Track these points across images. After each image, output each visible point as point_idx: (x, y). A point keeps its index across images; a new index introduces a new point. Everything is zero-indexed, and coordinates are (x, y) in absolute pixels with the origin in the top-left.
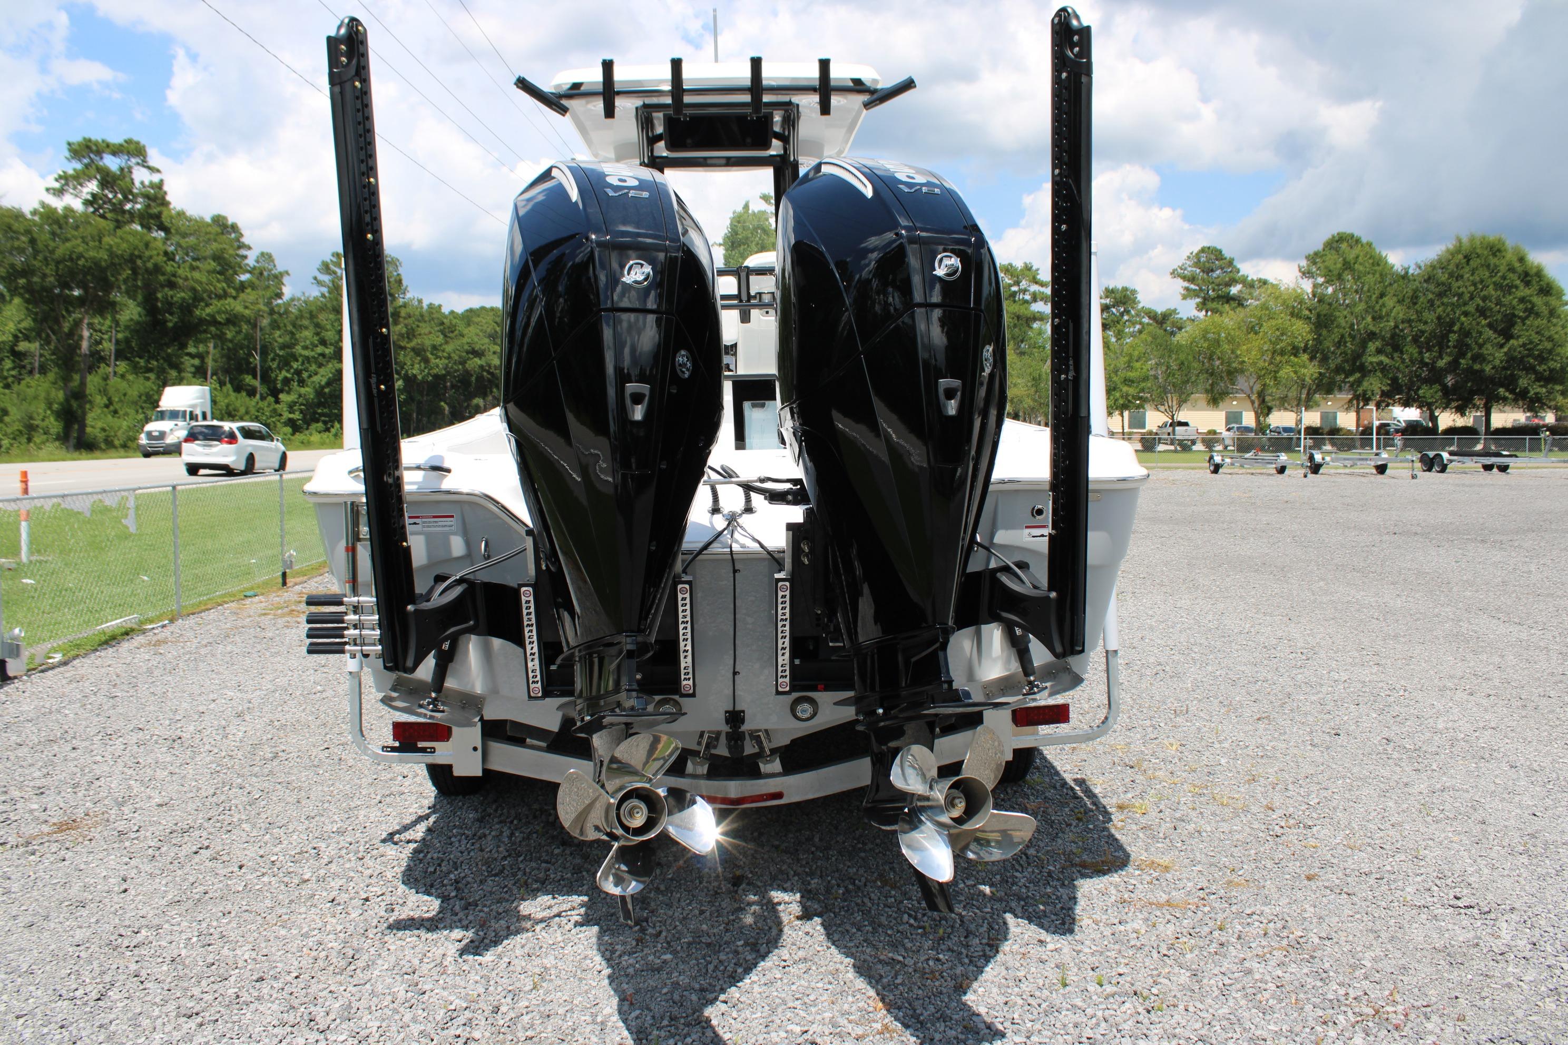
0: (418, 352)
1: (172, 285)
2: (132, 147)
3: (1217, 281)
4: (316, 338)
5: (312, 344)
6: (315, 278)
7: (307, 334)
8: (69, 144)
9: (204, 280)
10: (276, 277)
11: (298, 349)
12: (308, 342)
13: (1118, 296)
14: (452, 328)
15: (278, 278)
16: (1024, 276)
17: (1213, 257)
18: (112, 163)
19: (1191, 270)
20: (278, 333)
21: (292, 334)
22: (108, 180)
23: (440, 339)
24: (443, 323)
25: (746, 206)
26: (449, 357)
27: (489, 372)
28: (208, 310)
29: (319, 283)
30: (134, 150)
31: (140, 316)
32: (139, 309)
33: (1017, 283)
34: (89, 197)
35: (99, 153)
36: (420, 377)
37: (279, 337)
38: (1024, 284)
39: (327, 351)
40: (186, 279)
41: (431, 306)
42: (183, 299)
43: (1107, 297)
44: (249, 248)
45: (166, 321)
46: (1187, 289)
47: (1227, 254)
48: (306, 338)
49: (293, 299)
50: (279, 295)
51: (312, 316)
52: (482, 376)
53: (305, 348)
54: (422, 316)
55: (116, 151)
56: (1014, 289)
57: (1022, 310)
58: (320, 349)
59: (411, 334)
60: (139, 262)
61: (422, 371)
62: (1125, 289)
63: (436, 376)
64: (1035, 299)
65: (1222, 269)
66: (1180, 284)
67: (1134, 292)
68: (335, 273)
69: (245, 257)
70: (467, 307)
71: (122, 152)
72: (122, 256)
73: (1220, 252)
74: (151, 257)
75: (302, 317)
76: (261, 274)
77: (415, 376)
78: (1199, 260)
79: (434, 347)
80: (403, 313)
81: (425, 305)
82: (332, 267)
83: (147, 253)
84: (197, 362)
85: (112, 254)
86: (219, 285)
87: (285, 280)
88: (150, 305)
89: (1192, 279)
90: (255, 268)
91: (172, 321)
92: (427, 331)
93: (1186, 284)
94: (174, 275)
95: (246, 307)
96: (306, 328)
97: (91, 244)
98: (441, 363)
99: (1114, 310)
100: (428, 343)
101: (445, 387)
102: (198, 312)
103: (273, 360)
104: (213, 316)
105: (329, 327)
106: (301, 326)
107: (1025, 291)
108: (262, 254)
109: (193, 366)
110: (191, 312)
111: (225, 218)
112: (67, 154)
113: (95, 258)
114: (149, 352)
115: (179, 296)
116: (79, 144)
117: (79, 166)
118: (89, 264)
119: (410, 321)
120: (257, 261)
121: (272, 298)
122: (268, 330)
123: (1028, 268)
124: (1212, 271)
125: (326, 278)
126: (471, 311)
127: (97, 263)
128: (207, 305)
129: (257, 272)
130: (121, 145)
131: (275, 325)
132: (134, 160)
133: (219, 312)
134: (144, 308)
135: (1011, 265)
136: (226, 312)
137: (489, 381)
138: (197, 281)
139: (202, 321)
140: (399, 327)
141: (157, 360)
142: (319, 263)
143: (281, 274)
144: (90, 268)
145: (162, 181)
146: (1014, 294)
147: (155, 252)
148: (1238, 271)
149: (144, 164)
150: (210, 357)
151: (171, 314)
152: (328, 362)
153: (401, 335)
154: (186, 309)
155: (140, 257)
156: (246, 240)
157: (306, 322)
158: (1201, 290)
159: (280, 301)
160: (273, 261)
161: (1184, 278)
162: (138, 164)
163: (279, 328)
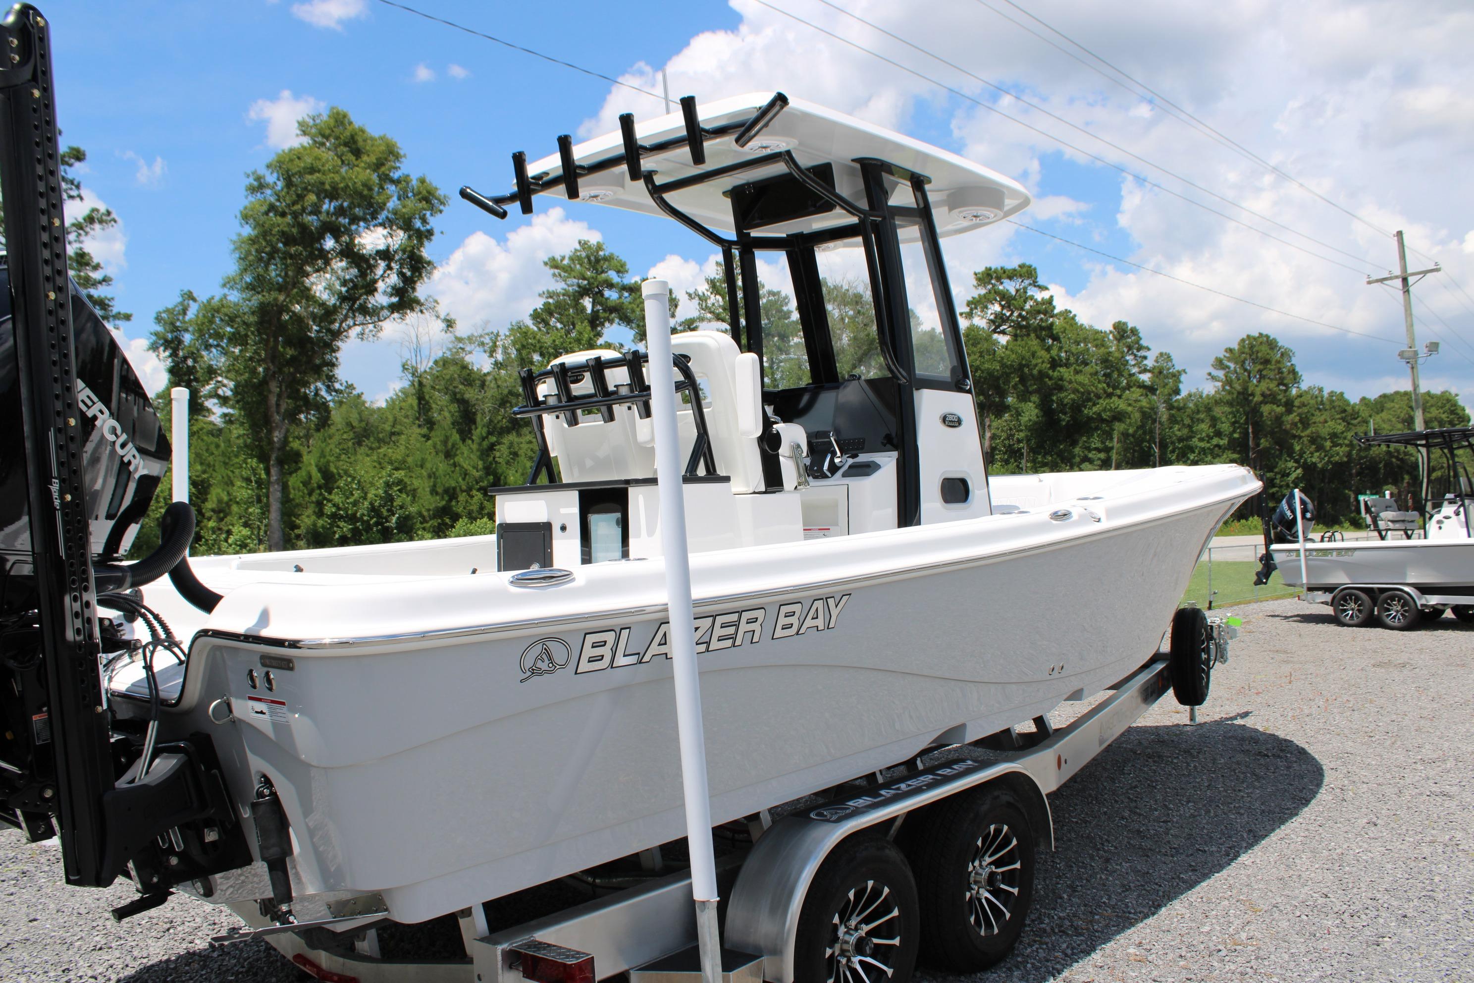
0: (1314, 440)
1: (1061, 388)
2: (1024, 270)
4: (1211, 430)
5: (1208, 436)
6: (1210, 374)
7: (1203, 426)
8: (976, 274)
9: (1086, 382)
10: (1174, 375)
11: (1195, 442)
12: (1204, 435)
14: (1355, 415)
15: (1176, 376)
18: (1010, 287)
20: (1177, 427)
21: (1190, 427)
22: (1007, 300)
23: (1340, 428)
24: (1345, 411)
26: (1351, 445)
27: (1397, 458)
28: (1095, 409)
29: (1214, 378)
30: (1027, 273)
31: (1038, 417)
32: (1036, 411)
34: (992, 317)
35: (999, 279)
36: (1320, 465)
37: (1177, 431)
39: (1222, 442)
40: (1070, 382)
41: (1332, 394)
42: (1073, 400)
44: (1148, 349)
45: (1060, 420)
48: (1202, 430)
49: (1190, 395)
50: (1177, 392)
51: (1208, 409)
52: (1391, 463)
53: (1201, 440)
54: (1322, 403)
55: (1011, 275)
58: (1215, 441)
59: (1305, 422)
60: (1026, 370)
61: (1322, 459)
63: (1336, 464)
68: (1228, 367)
69: (1145, 358)
70: (1381, 393)
71: (1016, 275)
72: (1012, 366)
74: (1036, 365)
75: (1198, 412)
76: (1160, 372)
77: (1315, 464)
79: (1334, 436)
80: (1297, 403)
81: (1325, 394)
82: (1226, 362)
83: (1034, 362)
84: (1102, 456)
85: (1003, 365)
86: (1100, 386)
87: (1183, 378)
88: (1045, 406)
90: (1154, 368)
91: (1065, 419)
92: (1322, 419)
94: (1061, 379)
95: (1130, 405)
96: (1203, 421)
97: (987, 357)
98: (1342, 450)
100: (1324, 431)
101: (1351, 475)
102: (1086, 412)
103: (1173, 451)
104: (1099, 415)
105: (1224, 419)
106: (1198, 420)
108: (1161, 354)
109: (1099, 459)
110: (1080, 411)
111: (1125, 324)
112: (975, 283)
113: (988, 369)
114: (1045, 448)
115: (1069, 397)
116: (983, 273)
117: (983, 291)
118: (984, 375)
119: (1305, 410)
120: (1157, 361)
121: (1170, 395)
122: (1166, 424)
125: (1221, 374)
126: (1384, 396)
127: (990, 373)
128: (1094, 404)
129: (1156, 371)
130: (1015, 270)
131: (1173, 420)
132: (1027, 282)
133: (1105, 410)
134: (1041, 410)
136: (1111, 410)
137: (1399, 467)
138: (1080, 384)
139: (1090, 419)
140: (1292, 416)
141: (1052, 456)
142: (1213, 359)
143: (1179, 373)
144: (985, 378)
145: (1052, 297)
147: (1040, 361)
149: (1035, 284)
150: (1114, 451)
151: (1065, 414)
152: (1223, 452)
153: (1295, 424)
154: (1076, 408)
155: (1027, 366)
156: (1143, 342)
157: (1202, 416)
159: (1178, 397)
160: (1171, 361)
162: (1030, 284)
163: (1177, 422)
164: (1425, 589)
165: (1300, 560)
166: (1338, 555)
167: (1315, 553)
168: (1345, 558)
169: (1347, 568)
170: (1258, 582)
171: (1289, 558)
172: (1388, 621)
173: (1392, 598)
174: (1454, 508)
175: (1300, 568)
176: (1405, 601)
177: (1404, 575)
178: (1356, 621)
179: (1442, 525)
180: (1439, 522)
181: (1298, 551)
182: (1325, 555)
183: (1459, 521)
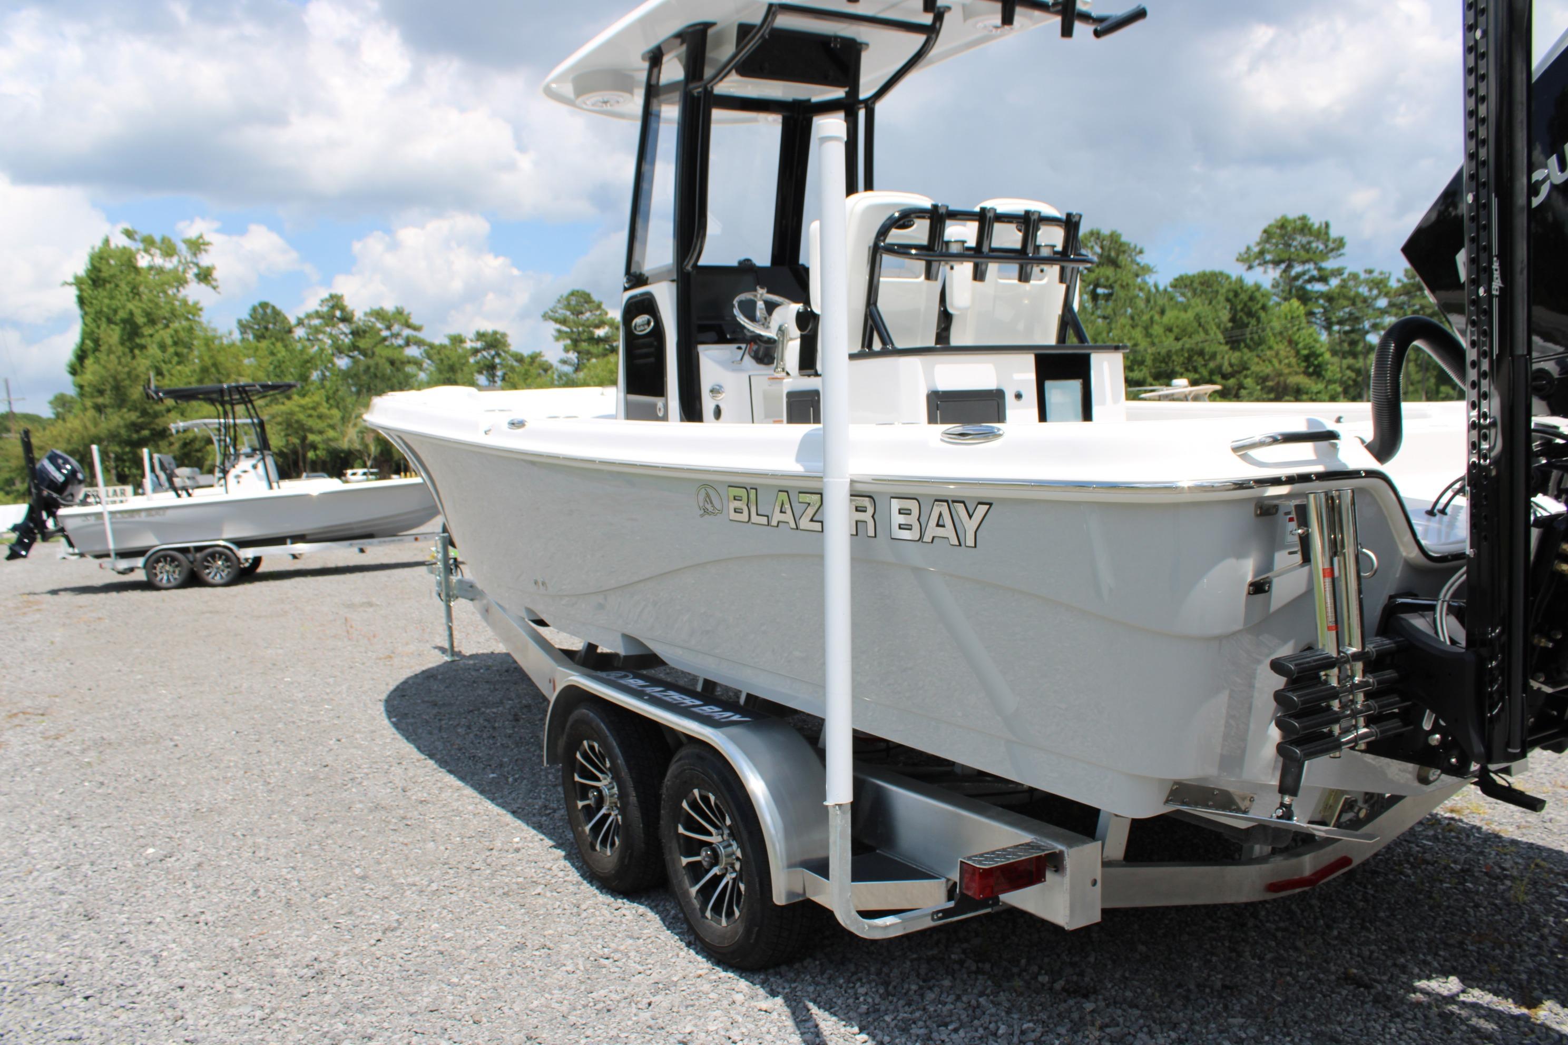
3: (587, 323)
13: (489, 339)
16: (396, 320)
17: (582, 300)
19: (564, 313)
25: (107, 241)
33: (389, 328)
38: (396, 328)
43: (478, 340)
46: (559, 331)
47: (596, 297)
56: (385, 333)
57: (395, 355)
62: (495, 333)
64: (408, 343)
65: (591, 311)
66: (552, 327)
67: (504, 335)
73: (589, 295)
78: (569, 304)
89: (564, 322)
93: (558, 326)
99: (485, 353)
107: (396, 336)
123: (399, 312)
124: (582, 313)
135: (382, 309)
146: (385, 339)
148: (606, 314)
158: (572, 331)
161: (556, 320)
164: (243, 543)
165: (103, 524)
166: (149, 515)
167: (118, 515)
168: (157, 518)
169: (157, 528)
170: (14, 555)
171: (86, 523)
172: (209, 579)
173: (213, 556)
174: (252, 461)
175: (104, 533)
176: (227, 556)
177: (220, 531)
178: (173, 583)
179: (240, 480)
180: (238, 477)
181: (99, 515)
182: (132, 517)
183: (258, 475)
